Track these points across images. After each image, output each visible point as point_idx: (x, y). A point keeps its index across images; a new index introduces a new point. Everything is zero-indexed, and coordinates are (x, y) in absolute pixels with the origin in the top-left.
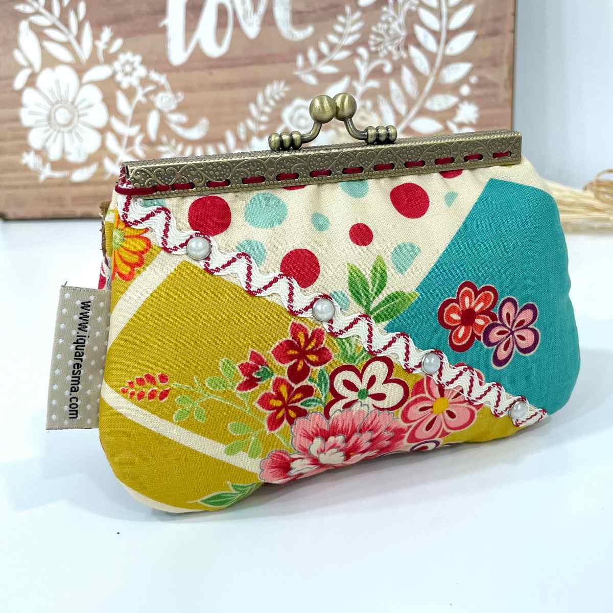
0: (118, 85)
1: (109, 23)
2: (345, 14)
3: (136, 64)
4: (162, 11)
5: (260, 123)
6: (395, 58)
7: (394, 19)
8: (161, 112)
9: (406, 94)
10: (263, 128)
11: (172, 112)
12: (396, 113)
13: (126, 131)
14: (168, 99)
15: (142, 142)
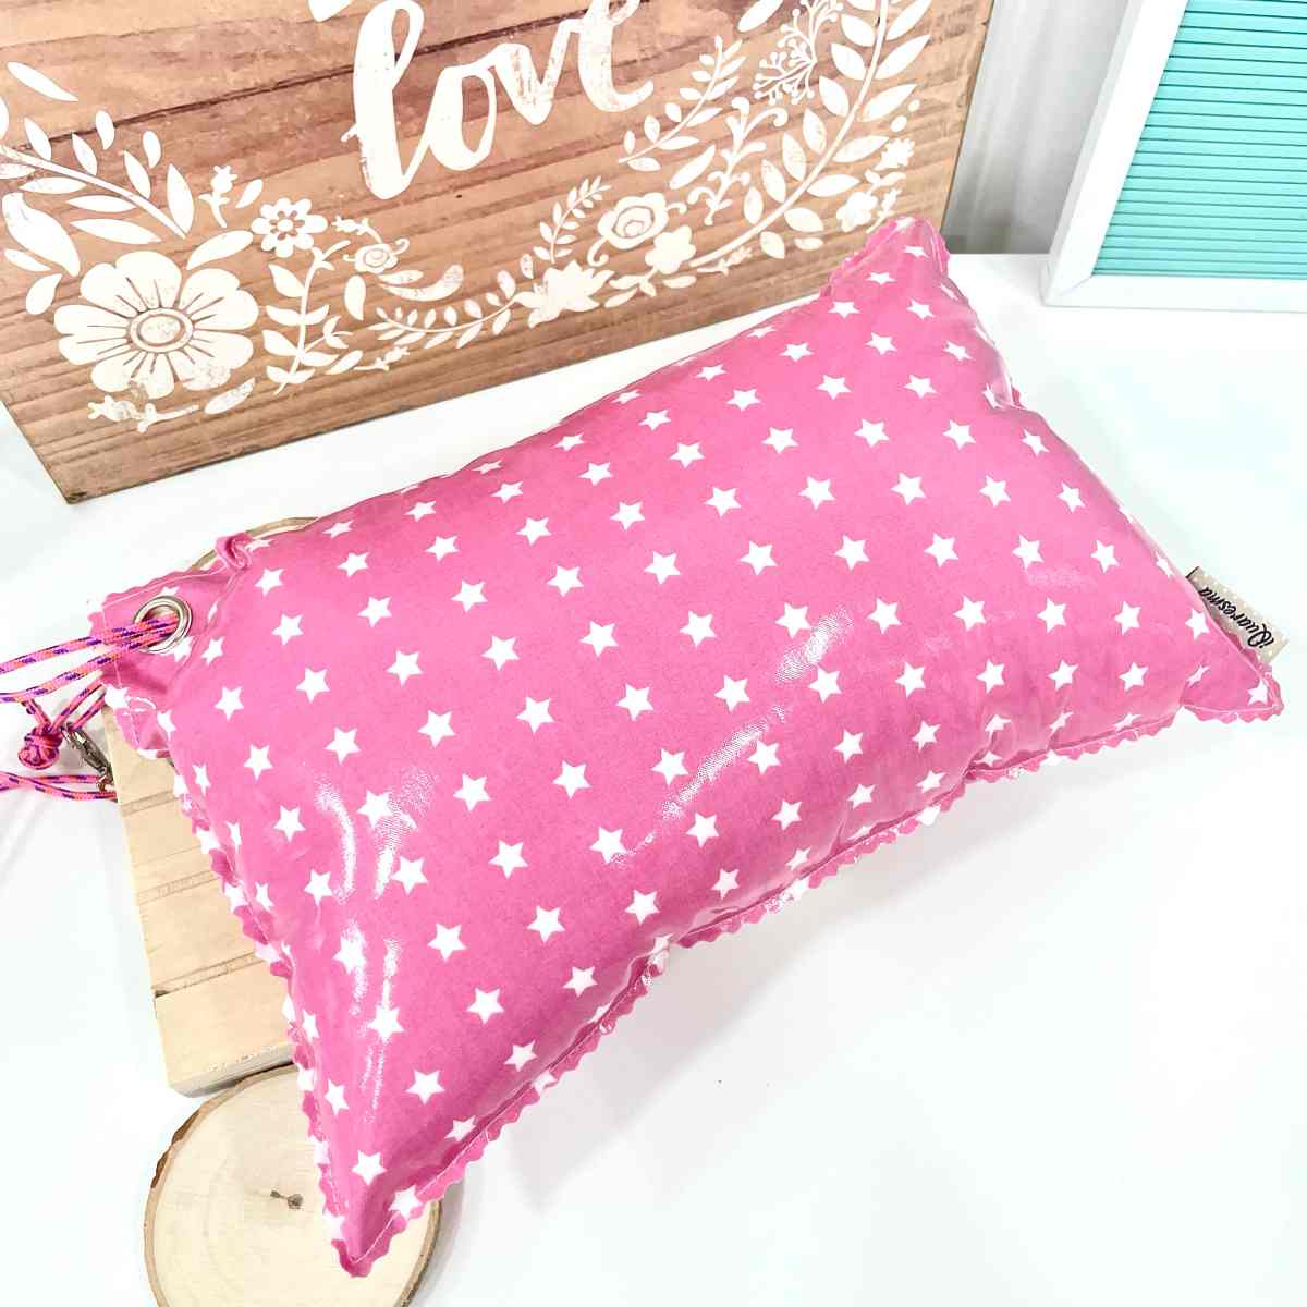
0: (270, 257)
1: (223, 161)
2: (712, 51)
3: (303, 215)
4: (348, 115)
5: (558, 247)
6: (795, 102)
7: (799, 40)
8: (365, 275)
9: (806, 149)
10: (563, 253)
11: (389, 271)
12: (789, 179)
13: (303, 320)
14: (377, 254)
15: (337, 328)
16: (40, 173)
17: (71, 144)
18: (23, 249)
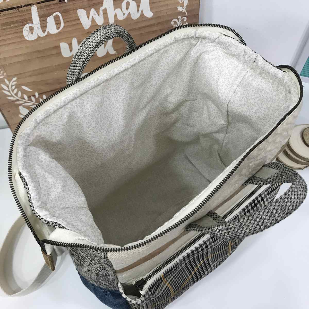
16: (26, 102)
17: (31, 98)
18: (22, 114)
